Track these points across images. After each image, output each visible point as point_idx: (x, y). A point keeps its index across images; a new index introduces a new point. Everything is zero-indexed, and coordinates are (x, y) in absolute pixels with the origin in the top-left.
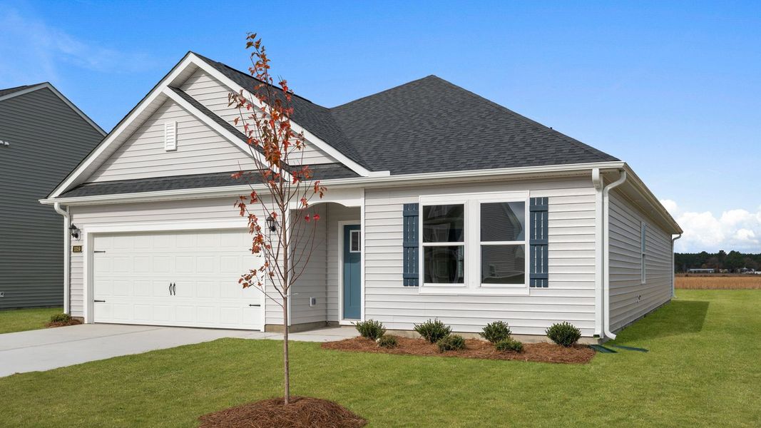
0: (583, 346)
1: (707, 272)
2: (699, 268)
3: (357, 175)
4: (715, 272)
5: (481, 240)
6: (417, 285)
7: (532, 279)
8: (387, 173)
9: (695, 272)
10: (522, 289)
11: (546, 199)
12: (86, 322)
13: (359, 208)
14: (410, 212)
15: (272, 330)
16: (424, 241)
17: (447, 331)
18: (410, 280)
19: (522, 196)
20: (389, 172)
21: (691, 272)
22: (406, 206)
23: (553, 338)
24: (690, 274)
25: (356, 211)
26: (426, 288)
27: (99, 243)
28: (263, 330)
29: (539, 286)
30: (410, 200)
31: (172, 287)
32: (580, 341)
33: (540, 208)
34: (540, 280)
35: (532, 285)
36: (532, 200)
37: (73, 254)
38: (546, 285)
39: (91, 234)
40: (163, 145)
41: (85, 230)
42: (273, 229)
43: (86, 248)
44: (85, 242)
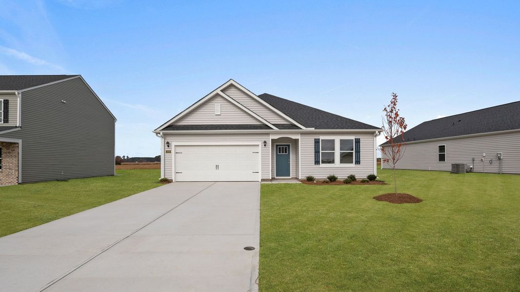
0: (377, 181)
3: (301, 129)
5: (340, 151)
6: (319, 164)
7: (356, 162)
8: (314, 128)
10: (353, 165)
11: (359, 139)
12: (174, 181)
13: (298, 139)
14: (317, 142)
15: (264, 181)
16: (322, 150)
17: (337, 178)
18: (317, 162)
19: (353, 138)
22: (315, 139)
23: (368, 179)
26: (322, 165)
27: (179, 150)
28: (260, 181)
29: (357, 164)
30: (317, 137)
31: (217, 167)
32: (376, 179)
33: (358, 141)
34: (358, 162)
35: (356, 164)
36: (355, 139)
37: (166, 154)
38: (360, 164)
39: (176, 146)
40: (214, 113)
41: (173, 144)
42: (265, 145)
43: (173, 152)
44: (173, 149)
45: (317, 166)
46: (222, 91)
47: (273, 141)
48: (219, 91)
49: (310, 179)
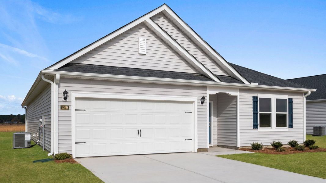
1: (14, 123)
2: (10, 121)
3: (243, 83)
4: (18, 123)
5: (276, 112)
6: (258, 128)
7: (289, 125)
9: (8, 123)
10: (286, 129)
11: (292, 99)
12: (73, 157)
14: (255, 99)
16: (260, 111)
18: (255, 126)
19: (286, 97)
20: (258, 83)
21: (6, 123)
22: (254, 97)
24: (6, 124)
25: (235, 97)
26: (260, 129)
27: (81, 105)
28: (196, 151)
29: (291, 128)
30: (255, 95)
31: (139, 132)
34: (291, 126)
35: (289, 127)
36: (289, 99)
37: (60, 111)
39: (77, 99)
40: (137, 50)
41: (73, 95)
42: (202, 103)
43: (73, 108)
44: (73, 104)
45: (255, 130)
46: (152, 18)
47: (210, 96)
48: (147, 18)
49: (256, 147)
